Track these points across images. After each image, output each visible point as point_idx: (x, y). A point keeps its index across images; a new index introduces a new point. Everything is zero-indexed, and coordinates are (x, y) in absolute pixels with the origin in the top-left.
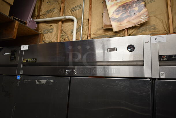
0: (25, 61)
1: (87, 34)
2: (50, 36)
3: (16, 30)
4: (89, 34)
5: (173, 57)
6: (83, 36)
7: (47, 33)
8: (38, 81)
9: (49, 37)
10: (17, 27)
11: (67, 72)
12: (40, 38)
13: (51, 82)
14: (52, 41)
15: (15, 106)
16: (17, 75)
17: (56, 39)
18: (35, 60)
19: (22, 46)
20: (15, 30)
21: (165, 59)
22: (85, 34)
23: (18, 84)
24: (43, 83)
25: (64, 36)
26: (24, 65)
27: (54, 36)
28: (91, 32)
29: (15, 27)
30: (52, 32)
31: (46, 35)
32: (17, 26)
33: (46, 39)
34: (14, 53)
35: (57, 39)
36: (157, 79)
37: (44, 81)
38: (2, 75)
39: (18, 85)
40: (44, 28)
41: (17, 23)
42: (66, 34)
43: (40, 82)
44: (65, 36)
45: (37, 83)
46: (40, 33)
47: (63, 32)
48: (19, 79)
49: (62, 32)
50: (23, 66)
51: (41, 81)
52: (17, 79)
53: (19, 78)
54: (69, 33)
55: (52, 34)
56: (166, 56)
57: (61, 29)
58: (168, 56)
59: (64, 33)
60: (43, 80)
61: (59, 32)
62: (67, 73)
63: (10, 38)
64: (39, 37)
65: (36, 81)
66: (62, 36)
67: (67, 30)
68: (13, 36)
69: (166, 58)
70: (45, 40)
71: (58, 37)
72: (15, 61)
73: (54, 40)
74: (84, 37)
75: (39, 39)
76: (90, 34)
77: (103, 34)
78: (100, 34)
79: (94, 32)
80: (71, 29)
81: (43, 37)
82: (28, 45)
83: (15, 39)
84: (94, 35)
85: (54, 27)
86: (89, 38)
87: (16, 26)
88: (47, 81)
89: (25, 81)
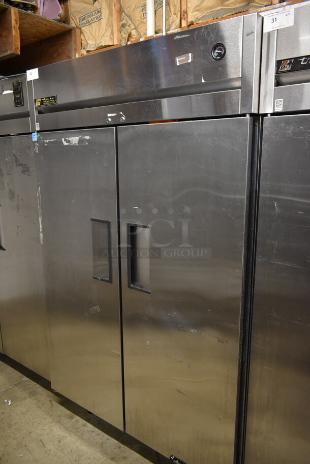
0: (38, 104)
1: (179, 13)
2: (97, 33)
3: (16, 32)
4: (184, 12)
5: (302, 63)
6: (171, 19)
7: (90, 23)
8: (65, 140)
9: (94, 34)
10: (17, 23)
11: (111, 117)
12: (75, 42)
13: (86, 139)
14: (104, 45)
15: (39, 189)
16: (31, 133)
17: (110, 38)
18: (54, 99)
19: (27, 71)
20: (14, 32)
21: (286, 69)
22: (175, 14)
23: (37, 148)
24: (73, 143)
25: (127, 27)
26: (40, 112)
27: (106, 31)
28: (189, 5)
29: (13, 26)
30: (100, 18)
31: (88, 31)
32: (16, 21)
33: (89, 42)
34: (18, 90)
35: (112, 37)
36: (269, 115)
37: (75, 140)
38: (9, 135)
39: (37, 152)
40: (80, 12)
41: (15, 13)
42: (131, 20)
43: (69, 142)
44: (129, 26)
45: (65, 144)
46: (75, 26)
47: (123, 13)
48: (36, 140)
49: (121, 15)
50: (37, 114)
51: (71, 139)
52: (34, 140)
53: (35, 137)
54: (138, 14)
55: (100, 24)
56: (288, 61)
57: (118, 6)
58: (292, 61)
59: (126, 18)
60: (72, 138)
61: (115, 16)
62: (110, 119)
63: (9, 53)
64: (73, 38)
65: (63, 140)
66: (123, 26)
67: (133, 7)
68: (14, 48)
69: (288, 66)
70: (88, 44)
71: (114, 30)
72: (23, 105)
73: (106, 41)
74: (172, 23)
75: (73, 43)
76: (186, 12)
77: (219, 6)
78: (210, 8)
79: (196, 4)
80: (142, 4)
81: (82, 38)
82: (37, 69)
83: (19, 53)
84: (197, 12)
85: (101, 5)
86: (184, 24)
87: (13, 22)
88: (80, 138)
89: (46, 143)
